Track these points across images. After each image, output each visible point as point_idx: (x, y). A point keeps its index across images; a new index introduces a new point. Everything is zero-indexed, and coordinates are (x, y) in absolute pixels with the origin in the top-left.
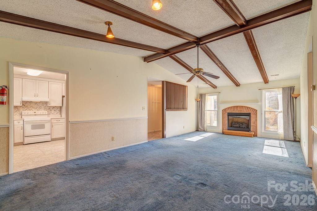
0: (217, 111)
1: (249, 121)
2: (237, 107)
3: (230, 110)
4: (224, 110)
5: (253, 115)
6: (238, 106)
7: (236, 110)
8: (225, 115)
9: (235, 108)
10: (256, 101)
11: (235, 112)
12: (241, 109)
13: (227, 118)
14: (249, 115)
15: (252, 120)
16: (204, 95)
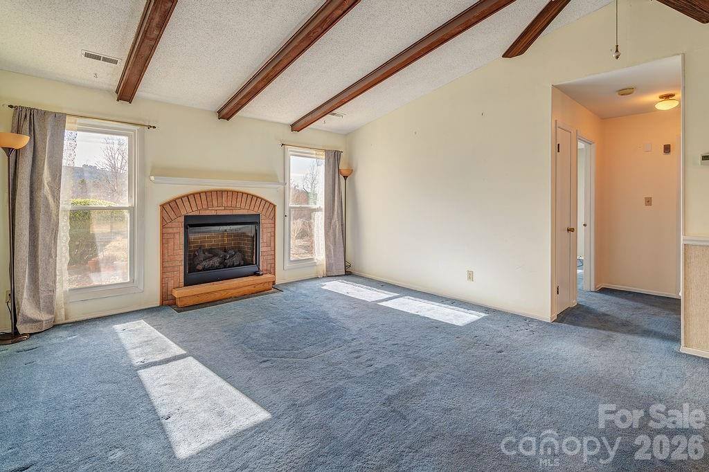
0: (131, 210)
1: (255, 239)
2: (219, 193)
3: (193, 204)
4: (168, 208)
5: (267, 221)
6: (222, 191)
7: (215, 203)
8: (174, 224)
9: (214, 197)
10: (270, 178)
11: (213, 213)
12: (234, 202)
13: (180, 239)
14: (254, 220)
15: (264, 238)
16: (50, 119)
